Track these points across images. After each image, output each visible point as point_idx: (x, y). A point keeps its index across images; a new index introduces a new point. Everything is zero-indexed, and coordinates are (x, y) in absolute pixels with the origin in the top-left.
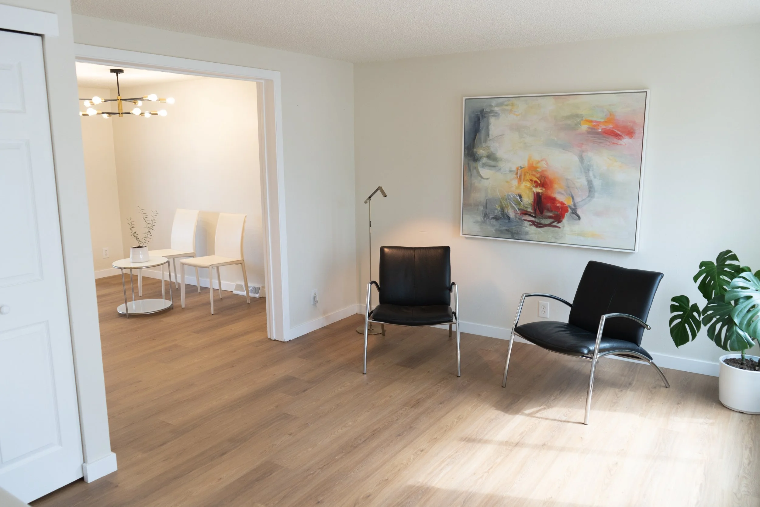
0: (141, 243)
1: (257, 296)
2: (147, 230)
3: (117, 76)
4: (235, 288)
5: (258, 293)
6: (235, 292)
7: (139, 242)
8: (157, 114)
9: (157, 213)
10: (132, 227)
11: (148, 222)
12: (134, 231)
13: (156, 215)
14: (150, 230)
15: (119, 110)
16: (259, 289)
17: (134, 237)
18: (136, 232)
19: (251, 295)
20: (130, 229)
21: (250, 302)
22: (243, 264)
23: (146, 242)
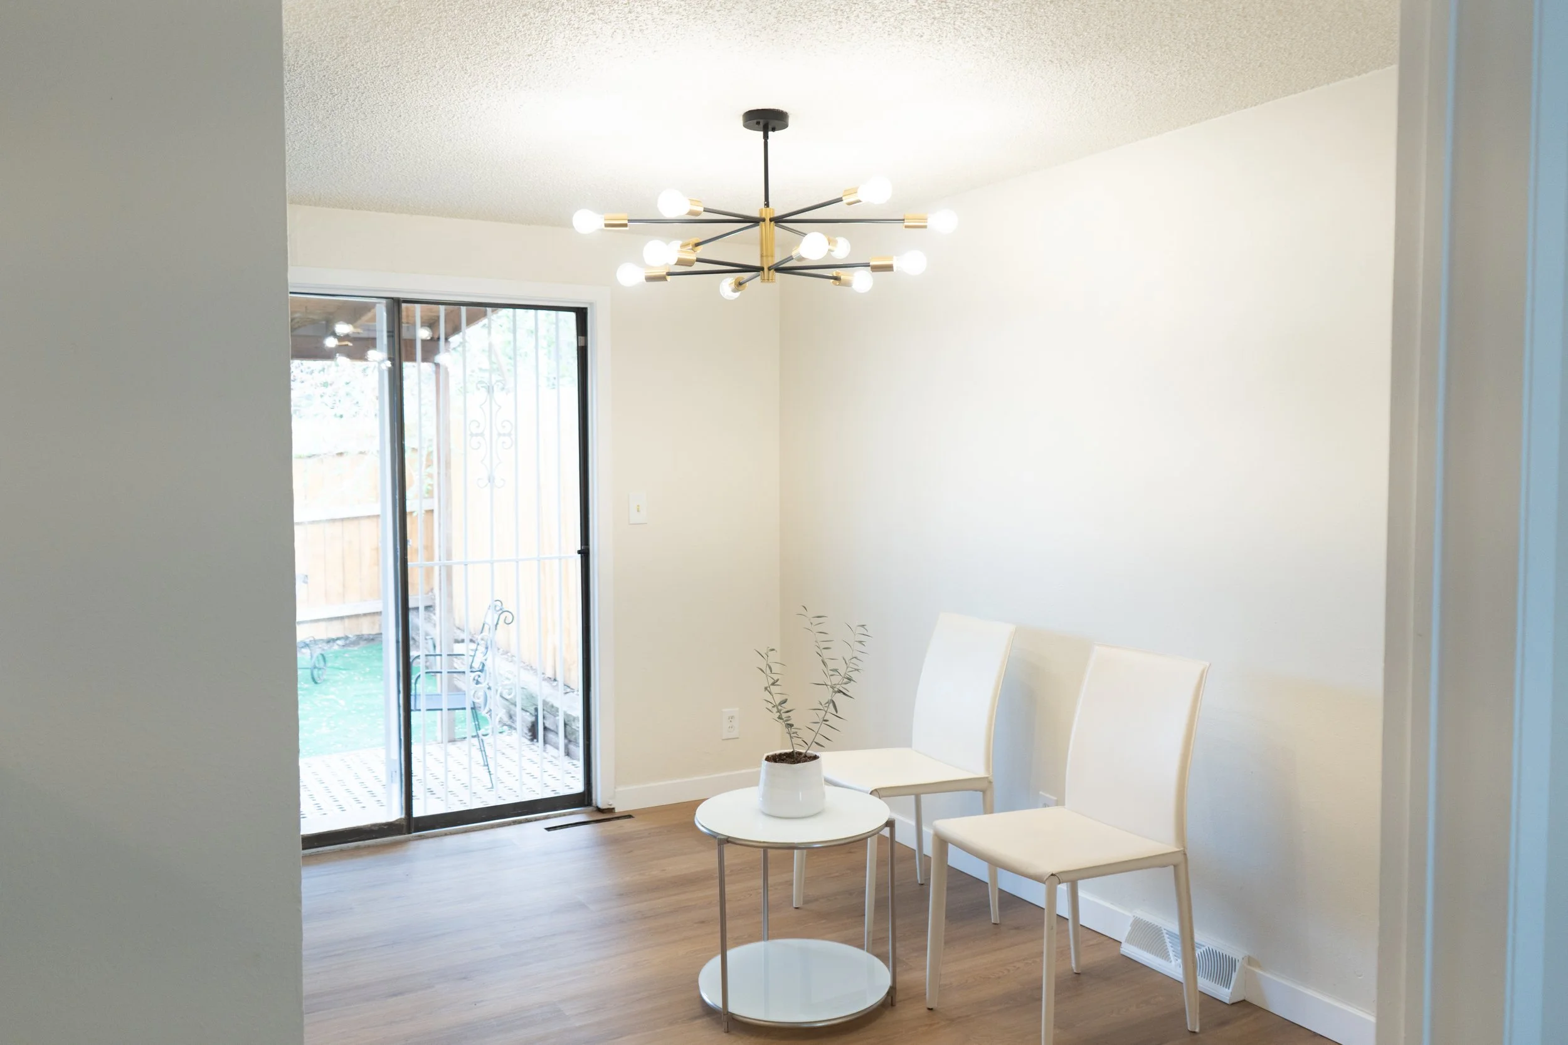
0: (800, 741)
1: (1225, 994)
2: (826, 694)
3: (766, 137)
4: (1130, 933)
5: (1227, 984)
6: (1130, 950)
7: (795, 740)
8: (889, 268)
9: (865, 633)
10: (773, 684)
11: (831, 665)
12: (778, 699)
13: (860, 642)
14: (838, 698)
15: (762, 256)
16: (1232, 963)
17: (780, 718)
18: (785, 701)
19: (1205, 984)
20: (766, 688)
21: (1197, 1030)
22: (1182, 868)
23: (819, 739)
